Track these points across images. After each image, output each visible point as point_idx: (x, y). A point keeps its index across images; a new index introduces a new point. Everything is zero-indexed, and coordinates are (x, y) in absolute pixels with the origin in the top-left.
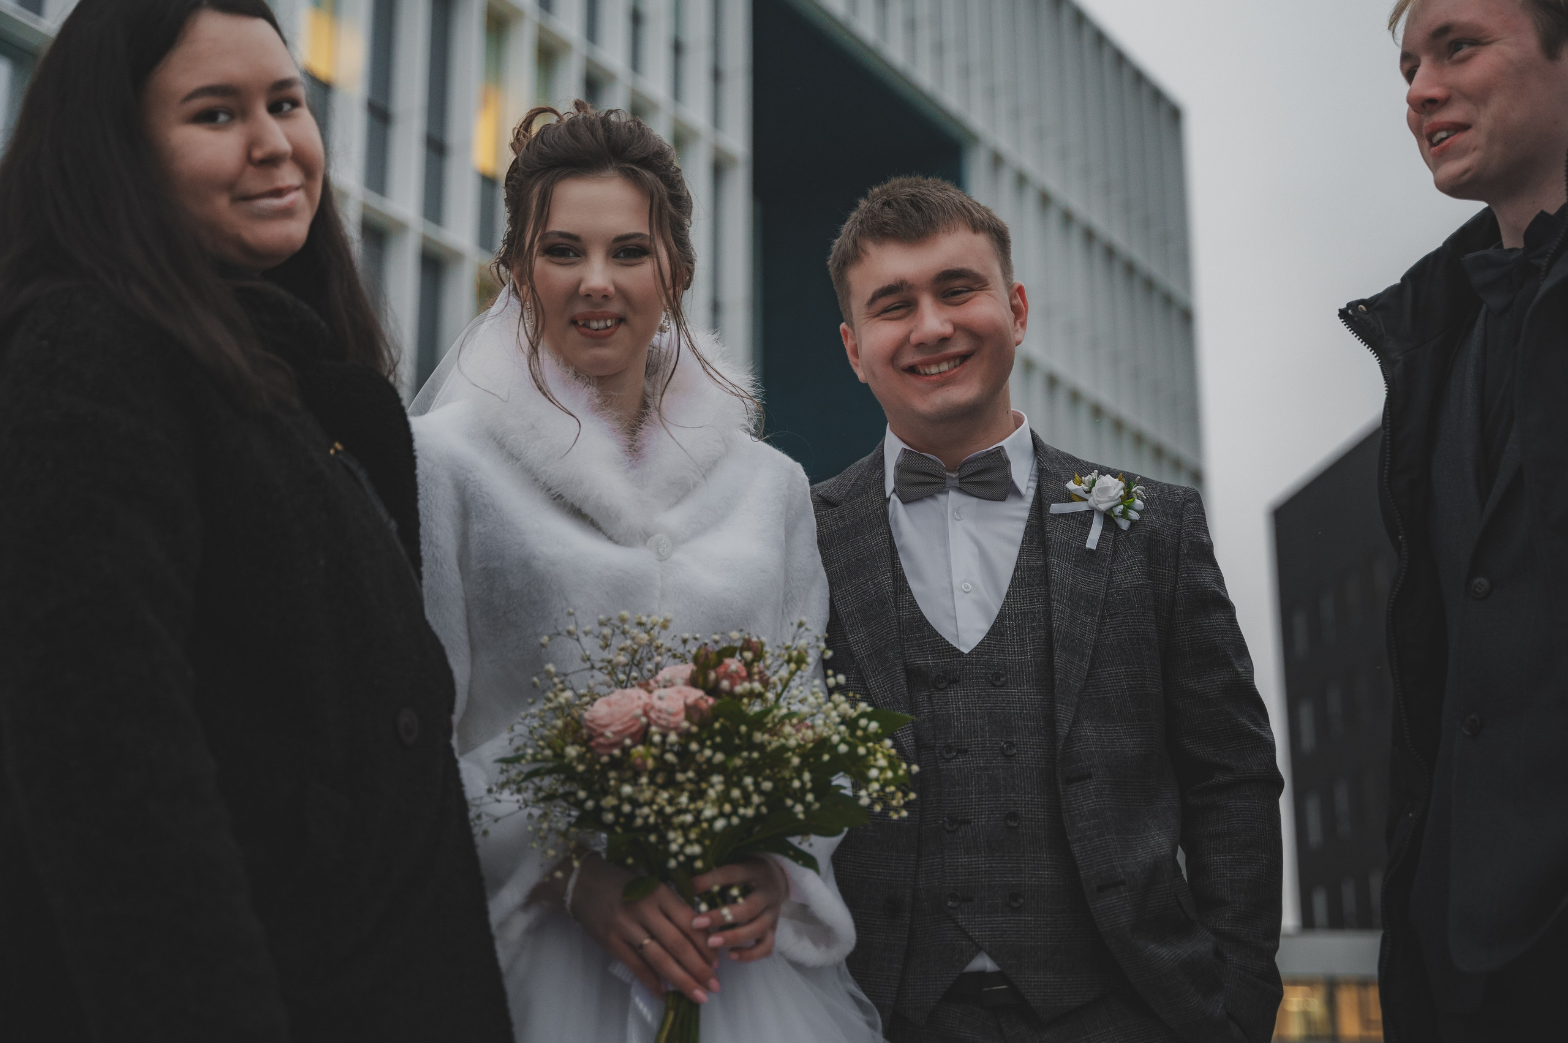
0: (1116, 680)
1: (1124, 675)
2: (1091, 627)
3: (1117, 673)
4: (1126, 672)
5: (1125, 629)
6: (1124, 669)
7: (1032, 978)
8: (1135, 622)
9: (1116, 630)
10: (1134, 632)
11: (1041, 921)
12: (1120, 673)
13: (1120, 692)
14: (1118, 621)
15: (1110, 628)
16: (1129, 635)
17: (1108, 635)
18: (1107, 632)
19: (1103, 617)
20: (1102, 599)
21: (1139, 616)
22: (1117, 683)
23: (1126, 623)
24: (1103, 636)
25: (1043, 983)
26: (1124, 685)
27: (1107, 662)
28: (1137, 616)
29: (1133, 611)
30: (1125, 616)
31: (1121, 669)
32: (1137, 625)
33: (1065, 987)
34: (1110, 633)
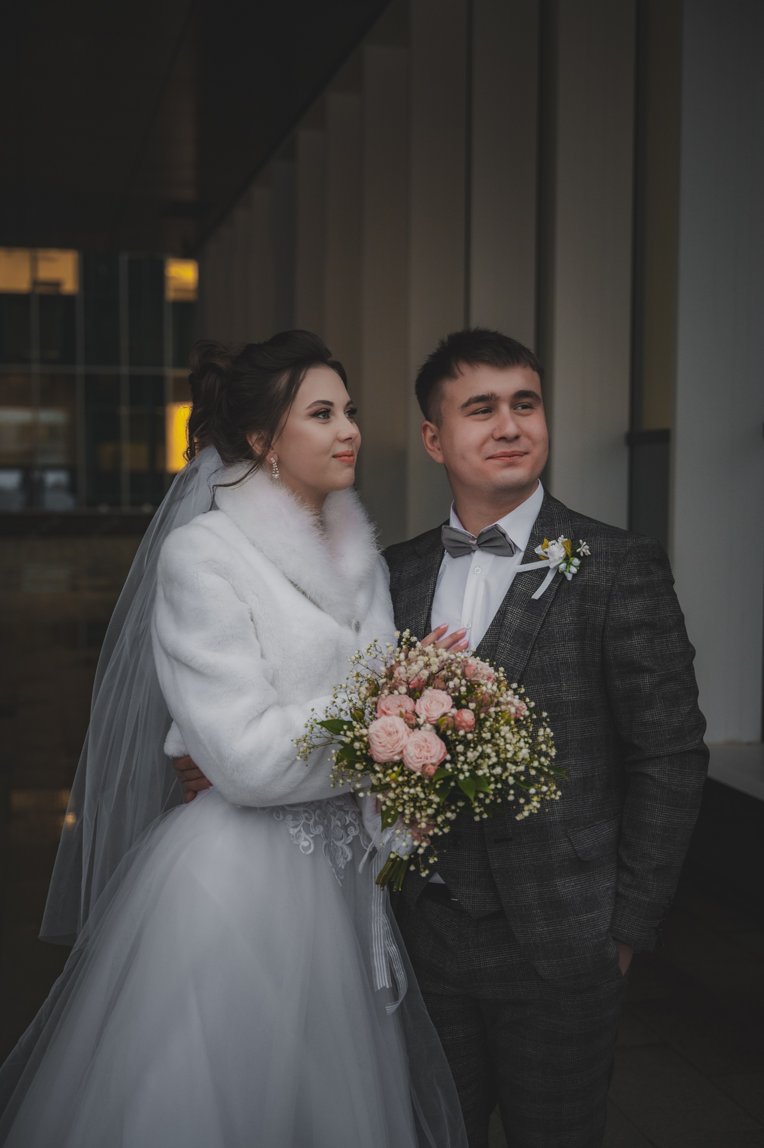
0: (537, 694)
1: (542, 691)
2: (523, 658)
3: (538, 689)
4: (544, 688)
5: (547, 658)
6: (543, 686)
7: (465, 891)
8: (556, 652)
9: (542, 658)
10: (554, 659)
11: (472, 856)
12: (540, 689)
13: (539, 703)
14: (543, 652)
15: (537, 657)
16: (550, 662)
17: (536, 662)
18: (535, 660)
19: (533, 649)
20: (534, 637)
21: (560, 647)
22: (537, 696)
23: (549, 653)
24: (532, 663)
25: (472, 895)
26: (542, 698)
27: (532, 682)
28: (558, 647)
29: (556, 644)
30: (549, 648)
31: (541, 686)
32: (557, 654)
33: (487, 898)
34: (537, 661)
